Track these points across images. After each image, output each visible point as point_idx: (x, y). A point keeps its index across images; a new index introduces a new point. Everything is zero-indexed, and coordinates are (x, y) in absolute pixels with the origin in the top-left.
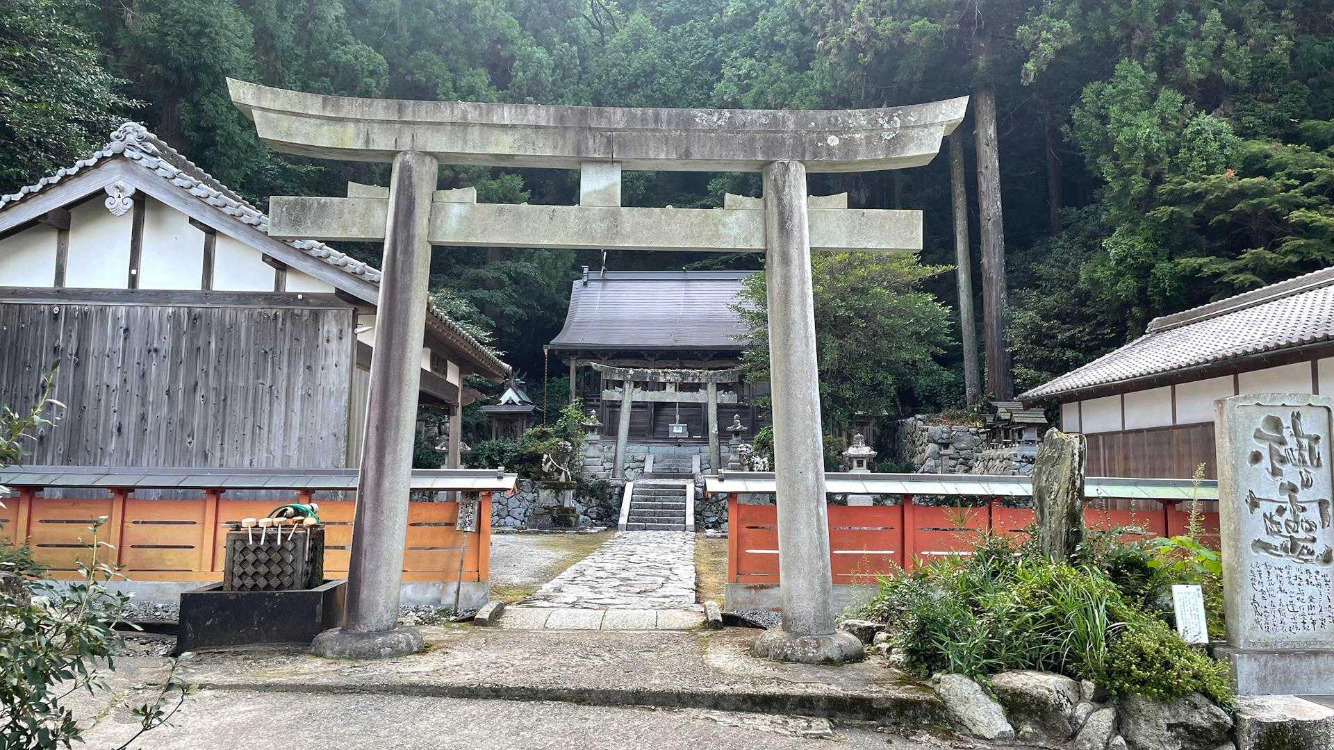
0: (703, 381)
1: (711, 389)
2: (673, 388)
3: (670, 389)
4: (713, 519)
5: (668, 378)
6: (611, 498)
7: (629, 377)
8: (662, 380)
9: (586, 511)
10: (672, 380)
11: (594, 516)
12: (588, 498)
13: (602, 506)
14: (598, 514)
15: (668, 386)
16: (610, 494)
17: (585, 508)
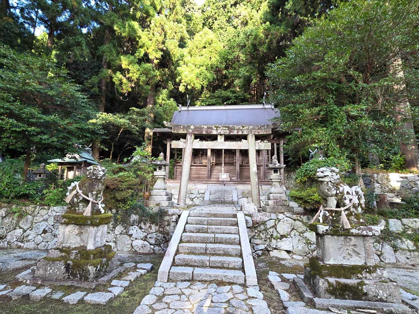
0: (245, 133)
1: (251, 138)
2: (223, 138)
3: (221, 139)
4: (262, 247)
5: (219, 131)
6: (169, 225)
7: (191, 131)
8: (214, 132)
9: (146, 237)
10: (222, 133)
11: (153, 241)
12: (148, 225)
13: (161, 232)
14: (156, 239)
15: (219, 137)
16: (168, 221)
17: (145, 234)
